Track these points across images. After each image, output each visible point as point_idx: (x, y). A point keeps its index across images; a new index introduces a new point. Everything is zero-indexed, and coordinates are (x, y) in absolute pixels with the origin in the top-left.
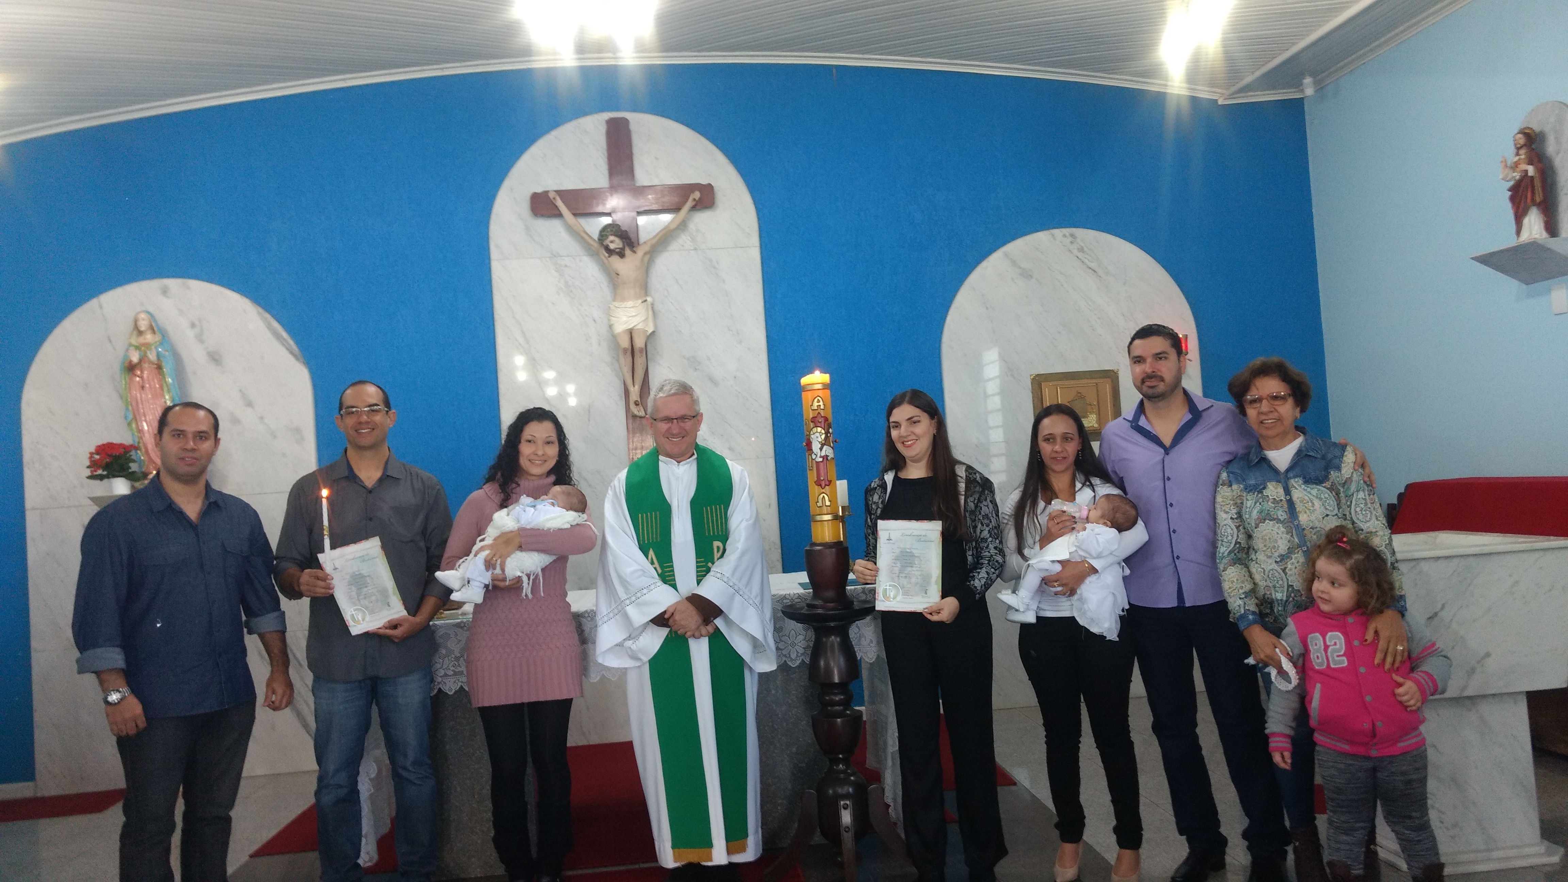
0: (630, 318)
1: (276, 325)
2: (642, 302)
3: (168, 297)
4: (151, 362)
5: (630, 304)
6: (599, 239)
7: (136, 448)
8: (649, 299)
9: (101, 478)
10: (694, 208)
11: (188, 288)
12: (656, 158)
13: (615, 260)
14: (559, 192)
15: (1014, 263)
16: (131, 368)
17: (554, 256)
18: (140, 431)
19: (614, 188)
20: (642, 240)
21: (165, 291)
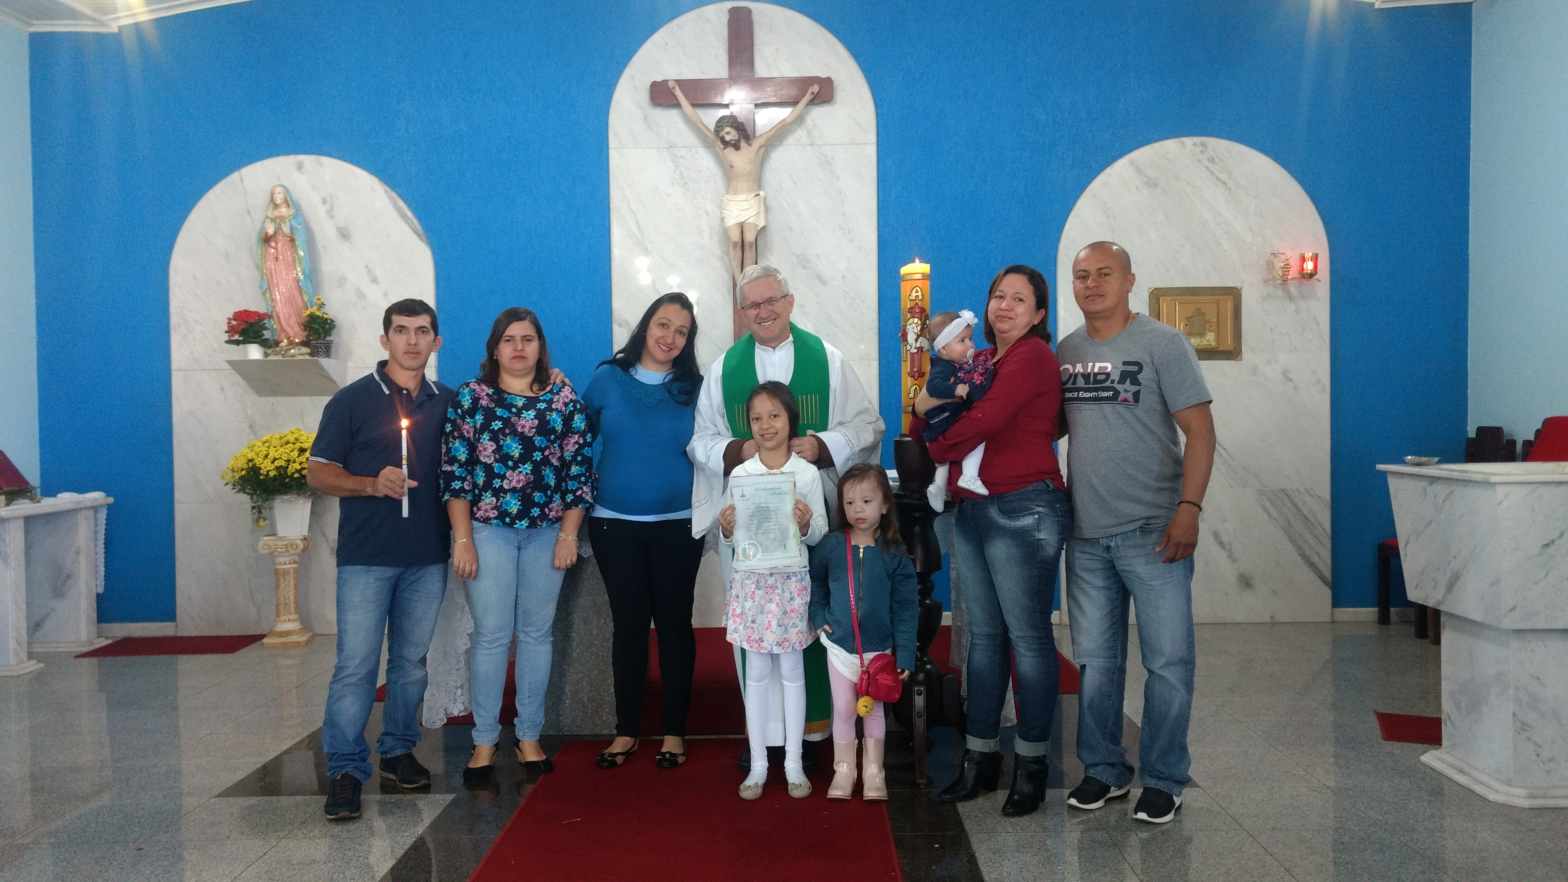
0: (743, 212)
1: (402, 204)
2: (755, 196)
3: (303, 173)
4: (284, 235)
5: (743, 197)
6: (715, 130)
7: (270, 317)
8: (762, 193)
9: (237, 343)
10: (812, 102)
11: (321, 165)
12: (777, 50)
13: (730, 152)
14: (678, 82)
15: (1139, 171)
16: (267, 240)
17: (671, 146)
18: (273, 300)
19: (734, 79)
20: (758, 134)
21: (300, 167)
